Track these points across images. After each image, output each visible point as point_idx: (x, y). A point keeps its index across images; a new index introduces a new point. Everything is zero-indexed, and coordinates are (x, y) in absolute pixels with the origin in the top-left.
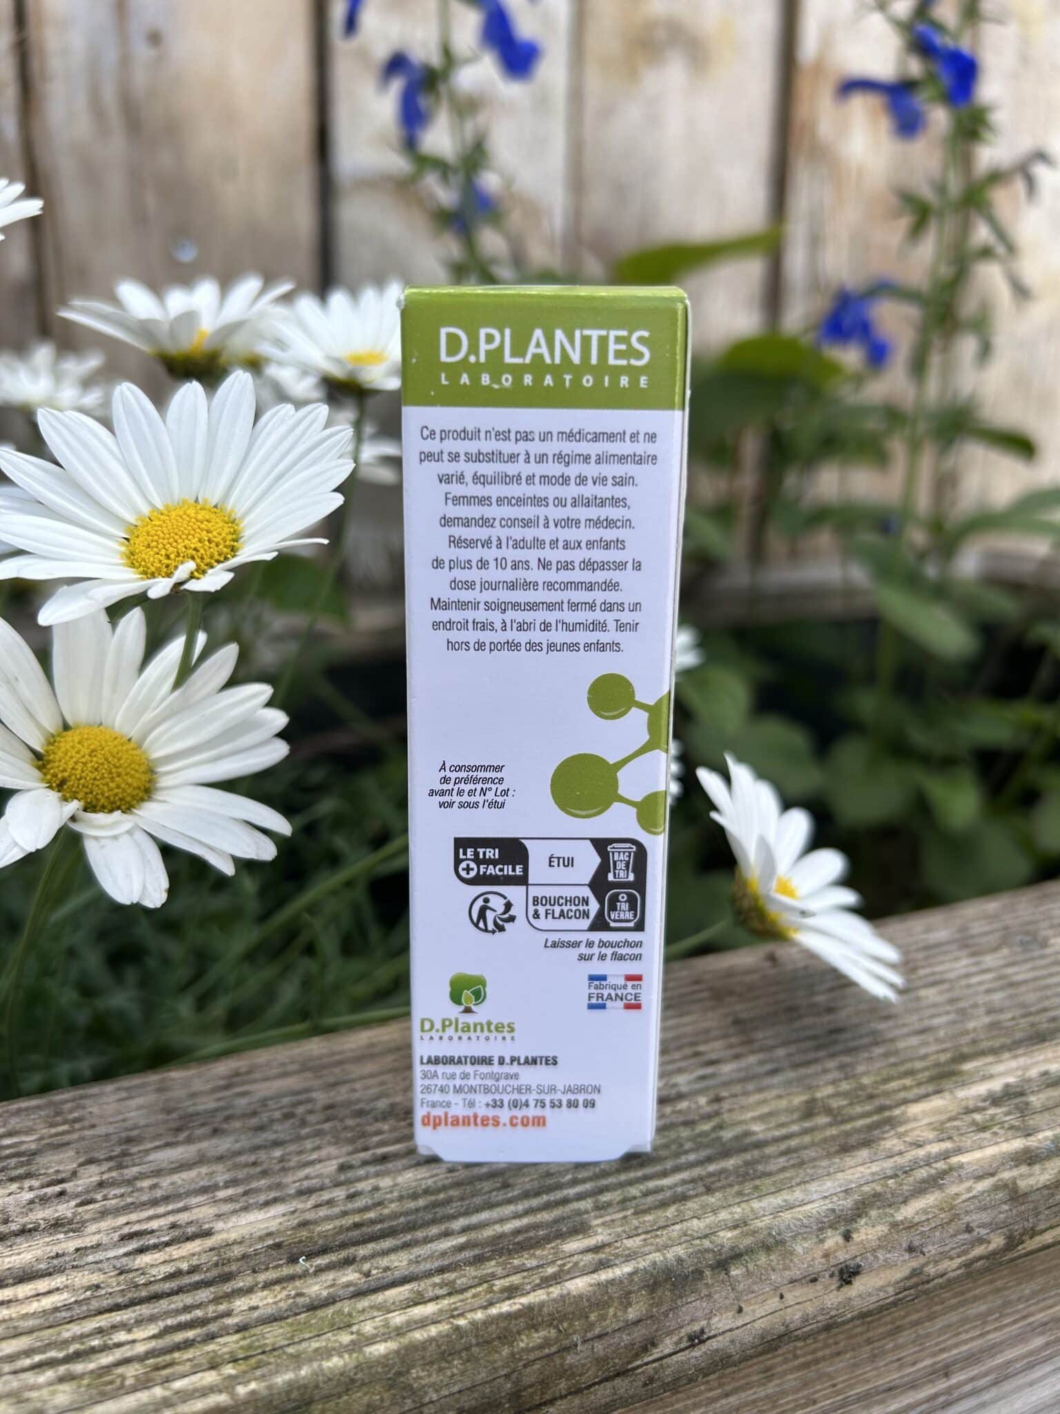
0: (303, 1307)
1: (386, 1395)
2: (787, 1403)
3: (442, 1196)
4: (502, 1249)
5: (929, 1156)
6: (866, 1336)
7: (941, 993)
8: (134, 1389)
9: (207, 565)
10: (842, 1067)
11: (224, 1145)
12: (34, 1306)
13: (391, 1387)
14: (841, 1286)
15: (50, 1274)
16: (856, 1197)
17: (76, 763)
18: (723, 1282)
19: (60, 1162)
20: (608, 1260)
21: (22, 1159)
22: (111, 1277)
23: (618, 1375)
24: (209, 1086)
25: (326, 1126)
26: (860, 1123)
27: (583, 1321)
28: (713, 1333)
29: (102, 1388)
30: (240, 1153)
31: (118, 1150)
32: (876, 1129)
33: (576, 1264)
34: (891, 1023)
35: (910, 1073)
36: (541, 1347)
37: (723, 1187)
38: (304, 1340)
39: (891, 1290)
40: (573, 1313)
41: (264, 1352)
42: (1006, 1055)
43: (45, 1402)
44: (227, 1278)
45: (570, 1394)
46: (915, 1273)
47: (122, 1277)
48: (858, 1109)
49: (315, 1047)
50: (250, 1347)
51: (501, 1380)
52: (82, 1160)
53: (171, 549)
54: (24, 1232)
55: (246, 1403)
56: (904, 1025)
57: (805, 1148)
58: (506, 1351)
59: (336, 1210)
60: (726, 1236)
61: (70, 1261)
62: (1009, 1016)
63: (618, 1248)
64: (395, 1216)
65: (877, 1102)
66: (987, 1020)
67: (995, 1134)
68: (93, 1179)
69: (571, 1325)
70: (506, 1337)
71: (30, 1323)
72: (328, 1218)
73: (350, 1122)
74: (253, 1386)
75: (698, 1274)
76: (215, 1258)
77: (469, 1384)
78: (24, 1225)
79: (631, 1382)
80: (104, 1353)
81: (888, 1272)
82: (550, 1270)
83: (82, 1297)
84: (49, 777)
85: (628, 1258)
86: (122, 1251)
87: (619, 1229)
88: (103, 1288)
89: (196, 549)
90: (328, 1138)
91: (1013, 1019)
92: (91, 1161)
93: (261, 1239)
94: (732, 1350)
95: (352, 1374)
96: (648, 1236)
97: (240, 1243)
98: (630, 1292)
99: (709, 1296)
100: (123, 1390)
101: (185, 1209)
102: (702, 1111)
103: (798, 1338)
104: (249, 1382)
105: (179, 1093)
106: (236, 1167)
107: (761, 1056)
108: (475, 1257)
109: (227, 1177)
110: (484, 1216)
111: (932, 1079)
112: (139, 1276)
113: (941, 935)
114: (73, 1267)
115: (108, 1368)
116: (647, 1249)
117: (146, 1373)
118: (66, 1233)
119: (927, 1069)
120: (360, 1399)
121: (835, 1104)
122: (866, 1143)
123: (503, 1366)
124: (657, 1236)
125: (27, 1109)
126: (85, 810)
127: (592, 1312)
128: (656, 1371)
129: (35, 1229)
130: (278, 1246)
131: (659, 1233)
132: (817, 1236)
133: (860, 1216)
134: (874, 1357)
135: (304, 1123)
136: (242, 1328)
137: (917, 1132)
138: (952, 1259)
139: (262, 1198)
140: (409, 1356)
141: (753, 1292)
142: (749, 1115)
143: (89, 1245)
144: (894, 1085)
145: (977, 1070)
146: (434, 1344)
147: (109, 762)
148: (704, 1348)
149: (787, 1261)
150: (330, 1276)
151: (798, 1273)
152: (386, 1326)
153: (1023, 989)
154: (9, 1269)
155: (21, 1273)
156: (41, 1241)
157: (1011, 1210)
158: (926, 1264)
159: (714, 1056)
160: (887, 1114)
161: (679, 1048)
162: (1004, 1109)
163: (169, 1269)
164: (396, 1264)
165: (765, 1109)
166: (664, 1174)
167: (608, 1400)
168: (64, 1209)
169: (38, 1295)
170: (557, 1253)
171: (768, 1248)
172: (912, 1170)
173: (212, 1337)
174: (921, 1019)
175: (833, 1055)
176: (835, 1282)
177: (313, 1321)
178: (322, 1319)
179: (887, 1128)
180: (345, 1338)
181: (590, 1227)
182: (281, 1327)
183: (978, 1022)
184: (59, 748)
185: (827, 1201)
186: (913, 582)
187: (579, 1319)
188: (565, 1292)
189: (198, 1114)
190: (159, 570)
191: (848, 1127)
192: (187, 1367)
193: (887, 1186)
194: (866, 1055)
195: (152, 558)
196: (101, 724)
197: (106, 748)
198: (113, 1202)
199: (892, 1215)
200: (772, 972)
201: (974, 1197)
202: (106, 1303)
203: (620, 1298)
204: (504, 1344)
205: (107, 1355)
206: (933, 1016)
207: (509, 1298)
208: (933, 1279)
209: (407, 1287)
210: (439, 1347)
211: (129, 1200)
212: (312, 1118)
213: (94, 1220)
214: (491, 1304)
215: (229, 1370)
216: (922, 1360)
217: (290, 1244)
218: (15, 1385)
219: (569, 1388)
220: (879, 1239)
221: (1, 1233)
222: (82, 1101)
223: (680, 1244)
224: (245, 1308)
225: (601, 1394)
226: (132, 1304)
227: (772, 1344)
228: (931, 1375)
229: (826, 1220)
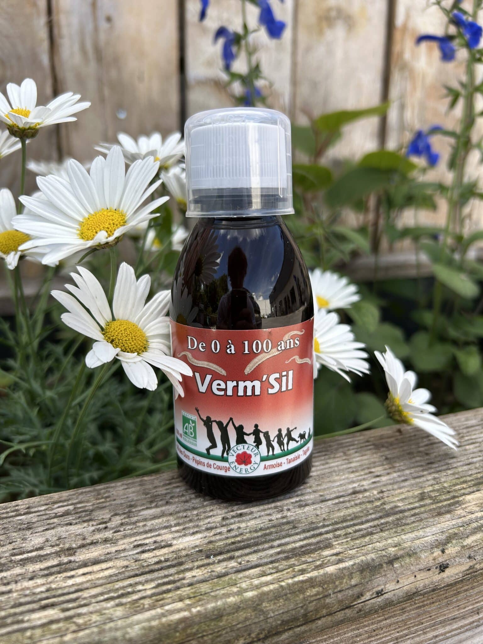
0: (215, 576)
1: (253, 614)
2: (411, 623)
3: (268, 531)
4: (297, 553)
5: (477, 517)
6: (445, 595)
7: (476, 447)
8: (149, 609)
10: (435, 479)
11: (171, 508)
12: (102, 575)
13: (254, 610)
14: (440, 573)
15: (106, 561)
16: (447, 535)
18: (391, 569)
19: (104, 514)
20: (343, 559)
21: (87, 513)
23: (347, 608)
24: (162, 484)
26: (445, 503)
27: (333, 585)
28: (386, 592)
29: (135, 609)
30: (179, 512)
31: (127, 510)
32: (453, 506)
33: (329, 560)
34: (455, 460)
35: (465, 482)
36: (316, 595)
37: (388, 529)
38: (217, 590)
39: (461, 575)
40: (329, 581)
41: (201, 595)
43: (112, 614)
44: (181, 564)
45: (327, 615)
46: (471, 568)
47: (137, 563)
48: (444, 497)
50: (195, 593)
51: (299, 609)
52: (112, 514)
54: (92, 543)
55: (196, 616)
56: (460, 461)
57: (422, 513)
58: (301, 596)
59: (223, 537)
60: (392, 550)
61: (114, 556)
63: (346, 554)
64: (249, 539)
65: (452, 494)
68: (118, 522)
69: (328, 586)
70: (302, 590)
71: (101, 582)
72: (220, 540)
74: (199, 608)
75: (381, 566)
76: (175, 556)
77: (286, 610)
78: (93, 541)
79: (352, 611)
80: (134, 594)
81: (460, 567)
82: (318, 563)
83: (121, 571)
85: (351, 558)
86: (135, 552)
87: (346, 546)
88: (129, 567)
90: (216, 506)
92: (116, 515)
93: (193, 548)
94: (394, 599)
95: (239, 604)
96: (358, 549)
97: (185, 549)
98: (352, 573)
99: (385, 575)
100: (143, 610)
101: (159, 535)
102: (375, 497)
103: (421, 595)
104: (197, 607)
105: (149, 486)
106: (178, 518)
107: (399, 474)
108: (285, 557)
109: (175, 522)
110: (287, 540)
111: (475, 485)
112: (144, 562)
113: (473, 422)
114: (116, 558)
115: (136, 601)
116: (358, 555)
117: (153, 603)
118: (110, 544)
119: (472, 480)
120: (242, 615)
121: (433, 494)
122: (449, 512)
123: (300, 603)
124: (362, 549)
125: (85, 492)
127: (337, 581)
128: (362, 606)
129: (97, 542)
130: (201, 551)
131: (363, 548)
132: (431, 551)
133: (448, 543)
134: (448, 605)
136: (190, 585)
137: (471, 508)
139: (191, 531)
140: (262, 597)
141: (404, 574)
142: (396, 499)
143: (121, 549)
144: (458, 487)
146: (272, 593)
148: (382, 597)
149: (418, 561)
150: (225, 564)
151: (422, 566)
152: (251, 585)
154: (88, 559)
155: (94, 561)
156: (100, 547)
159: (378, 473)
160: (457, 499)
161: (363, 470)
163: (156, 560)
164: (252, 559)
165: (403, 496)
166: (362, 523)
167: (342, 618)
168: (108, 534)
169: (102, 570)
170: (320, 556)
171: (410, 556)
172: (470, 524)
173: (178, 588)
174: (468, 459)
175: (430, 474)
176: (438, 571)
177: (220, 582)
178: (224, 581)
179: (457, 505)
180: (235, 589)
181: (333, 545)
182: (207, 584)
185: (434, 536)
187: (332, 584)
188: (325, 572)
189: (159, 495)
191: (440, 505)
192: (170, 600)
193: (460, 530)
194: (445, 474)
198: (129, 531)
199: (462, 543)
200: (400, 437)
202: (131, 573)
203: (348, 575)
204: (300, 594)
206: (472, 458)
207: (302, 574)
208: (478, 571)
209: (258, 569)
210: (274, 594)
211: (135, 531)
213: (121, 539)
214: (295, 576)
215: (188, 602)
216: (468, 607)
217: (206, 550)
218: (98, 607)
219: (327, 613)
220: (457, 553)
221: (83, 544)
222: (108, 489)
223: (373, 553)
224: (190, 576)
225: (340, 616)
226: (143, 574)
227: (410, 596)
228: (472, 613)
229: (434, 544)
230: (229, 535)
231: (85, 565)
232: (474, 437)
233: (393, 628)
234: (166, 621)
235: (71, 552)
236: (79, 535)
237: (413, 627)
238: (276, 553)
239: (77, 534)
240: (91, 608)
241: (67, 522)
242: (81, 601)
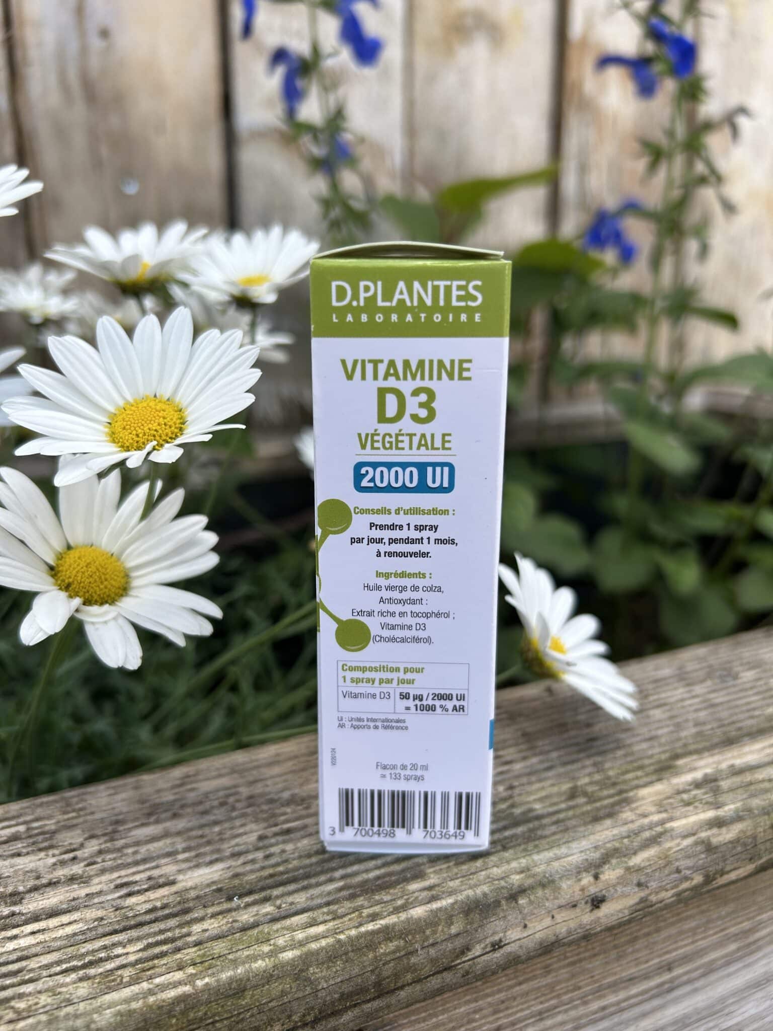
0: (238, 929)
1: (293, 985)
2: (562, 989)
4: (368, 889)
5: (651, 823)
6: (613, 944)
7: (664, 712)
8: (130, 984)
9: (164, 440)
10: (595, 764)
11: (181, 824)
12: (61, 933)
13: (297, 979)
14: (593, 909)
15: (70, 911)
16: (602, 851)
17: (77, 572)
18: (514, 908)
19: (72, 838)
20: (439, 895)
21: (46, 836)
22: (110, 912)
23: (445, 969)
24: (169, 785)
25: (249, 810)
26: (606, 802)
27: (422, 934)
28: (506, 942)
29: (109, 984)
30: (191, 829)
31: (110, 829)
32: (617, 805)
33: (417, 898)
34: (629, 734)
35: (641, 768)
36: (394, 952)
37: (514, 846)
38: (239, 950)
39: (627, 912)
40: (415, 930)
41: (213, 959)
42: (706, 754)
43: (71, 994)
44: (186, 911)
45: (414, 982)
46: (643, 900)
47: (118, 912)
49: (239, 757)
50: (204, 955)
51: (368, 974)
52: (86, 836)
53: (140, 431)
54: (51, 884)
55: (203, 991)
56: (638, 735)
57: (569, 819)
58: (371, 955)
59: (257, 866)
60: (516, 879)
61: (83, 902)
62: (709, 727)
63: (444, 887)
64: (296, 869)
65: (618, 788)
66: (694, 730)
67: (696, 807)
68: (94, 848)
69: (414, 937)
70: (371, 946)
71: (59, 943)
72: (252, 871)
73: (265, 807)
74: (207, 980)
75: (497, 903)
76: (178, 899)
77: (347, 977)
78: (51, 880)
79: (454, 974)
80: (108, 962)
81: (624, 899)
82: (400, 902)
83: (92, 926)
84: (59, 582)
85: (451, 893)
86: (117, 895)
87: (445, 875)
88: (106, 920)
89: (156, 430)
90: (250, 818)
91: (712, 729)
92: (92, 837)
93: (208, 885)
94: (521, 953)
95: (271, 971)
96: (464, 879)
97: (195, 888)
98: (452, 916)
99: (505, 917)
100: (121, 985)
101: (157, 867)
102: (500, 796)
103: (564, 945)
104: (204, 977)
105: (148, 790)
106: (189, 838)
107: (541, 758)
108: (350, 895)
109: (184, 845)
110: (355, 868)
111: (655, 772)
112: (129, 911)
113: (666, 672)
114: (85, 906)
115: (112, 971)
117: (137, 973)
118: (79, 884)
119: (652, 764)
120: (276, 988)
121: (590, 789)
122: (610, 815)
123: (369, 965)
125: (47, 803)
126: (84, 604)
127: (428, 929)
128: (470, 967)
129: (58, 882)
130: (219, 890)
131: (471, 877)
132: (576, 877)
133: (604, 863)
134: (619, 958)
135: (234, 809)
136: (198, 944)
137: (644, 808)
138: (667, 890)
139: (208, 859)
140: (307, 960)
141: (534, 914)
142: (532, 798)
143: (95, 891)
144: (630, 776)
145: (686, 765)
146: (324, 951)
147: (99, 571)
148: (502, 951)
149: (557, 894)
150: (254, 909)
151: (564, 901)
152: (293, 940)
153: (720, 708)
154: (42, 909)
155: (51, 911)
156: (63, 890)
157: (706, 858)
158: (650, 894)
159: (508, 758)
160: (625, 795)
162: (703, 791)
163: (148, 906)
164: (298, 900)
165: (543, 793)
167: (439, 986)
168: (77, 869)
169: (62, 925)
170: (404, 891)
171: (543, 886)
172: (639, 832)
173: (178, 950)
174: (650, 731)
175: (589, 757)
176: (589, 907)
177: (245, 938)
178: (250, 936)
179: (624, 804)
180: (266, 948)
181: (425, 874)
182: (224, 942)
183: (689, 732)
184: (65, 562)
185: (583, 854)
186: (652, 417)
187: (419, 933)
188: (409, 916)
189: (162, 804)
190: (132, 444)
191: (598, 804)
192: (164, 969)
193: (622, 843)
194: (611, 756)
195: (128, 438)
196: (92, 546)
197: (97, 562)
198: (109, 863)
199: (626, 862)
200: (549, 699)
201: (681, 850)
202: (108, 929)
203: (446, 919)
204: (370, 951)
205: (110, 963)
206: (658, 728)
207: (372, 921)
208: (655, 905)
209: (306, 915)
210: (328, 953)
211: (119, 862)
212: (239, 805)
213: (97, 875)
214: (361, 925)
215: (191, 970)
216: (652, 959)
217: (227, 888)
218: (51, 984)
219: (413, 979)
220: (618, 878)
221: (35, 885)
222: (84, 797)
223: (485, 884)
224: (200, 930)
225: (435, 982)
226: (125, 929)
227: (547, 949)
228: (659, 969)
229: (582, 866)
230: (267, 863)
231: (36, 918)
232: (663, 695)
233: (533, 997)
234: (155, 1001)
235: (16, 898)
236: (31, 871)
237: (565, 993)
238: (336, 888)
239: (27, 869)
240: (39, 985)
241: (12, 852)
242: (25, 975)
